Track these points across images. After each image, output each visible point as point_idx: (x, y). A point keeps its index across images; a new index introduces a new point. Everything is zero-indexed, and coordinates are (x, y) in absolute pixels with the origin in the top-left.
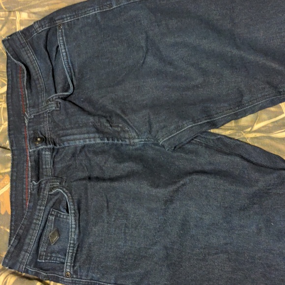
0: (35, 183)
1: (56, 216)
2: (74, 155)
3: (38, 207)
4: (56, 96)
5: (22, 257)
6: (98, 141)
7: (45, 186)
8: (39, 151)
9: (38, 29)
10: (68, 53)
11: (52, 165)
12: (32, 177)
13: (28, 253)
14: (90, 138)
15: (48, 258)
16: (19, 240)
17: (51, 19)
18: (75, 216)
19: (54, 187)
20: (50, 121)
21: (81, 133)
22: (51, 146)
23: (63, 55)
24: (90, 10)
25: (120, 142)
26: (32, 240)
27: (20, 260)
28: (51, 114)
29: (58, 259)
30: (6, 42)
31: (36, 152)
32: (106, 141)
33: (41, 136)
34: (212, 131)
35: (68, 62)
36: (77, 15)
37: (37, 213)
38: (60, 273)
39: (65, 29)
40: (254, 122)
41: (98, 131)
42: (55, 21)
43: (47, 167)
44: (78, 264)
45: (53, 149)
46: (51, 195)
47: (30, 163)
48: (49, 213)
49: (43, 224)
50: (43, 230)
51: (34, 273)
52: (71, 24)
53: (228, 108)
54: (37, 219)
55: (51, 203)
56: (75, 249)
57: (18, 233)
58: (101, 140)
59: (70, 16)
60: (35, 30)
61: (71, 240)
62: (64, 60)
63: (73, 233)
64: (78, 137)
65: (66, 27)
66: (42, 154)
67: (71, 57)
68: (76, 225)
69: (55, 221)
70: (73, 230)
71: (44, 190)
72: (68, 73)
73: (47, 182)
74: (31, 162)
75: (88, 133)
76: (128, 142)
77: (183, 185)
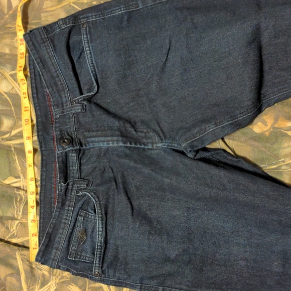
0: (63, 185)
1: (85, 217)
2: (99, 156)
3: (67, 208)
4: (81, 98)
5: (53, 254)
6: (121, 144)
7: (72, 187)
8: (66, 153)
9: (62, 26)
10: (91, 51)
11: (78, 166)
12: (60, 178)
13: (59, 251)
14: (113, 141)
15: (78, 257)
16: (50, 238)
17: (75, 18)
18: (102, 220)
19: (81, 189)
20: (76, 122)
21: (105, 136)
22: (78, 147)
23: (87, 53)
24: (116, 10)
25: (143, 146)
26: (62, 239)
27: (52, 257)
28: (77, 115)
29: (87, 259)
30: (27, 35)
31: (64, 154)
32: (128, 145)
33: (67, 137)
35: (92, 60)
36: (103, 15)
37: (66, 214)
38: (89, 273)
39: (89, 27)
41: (122, 135)
42: (80, 19)
43: (74, 168)
44: (105, 265)
45: (80, 150)
46: (78, 196)
47: (57, 164)
48: (78, 214)
49: (72, 224)
50: (73, 230)
51: (65, 269)
52: (96, 23)
54: (66, 219)
55: (79, 205)
56: (102, 251)
57: (48, 232)
58: (124, 143)
59: (95, 15)
60: (59, 26)
61: (98, 243)
62: (88, 58)
63: (100, 236)
64: (102, 139)
65: (91, 25)
66: (69, 155)
67: (95, 55)
68: (102, 228)
69: (83, 221)
70: (100, 233)
71: (71, 192)
72: (92, 72)
73: (74, 183)
74: (59, 163)
75: (112, 136)
76: (150, 147)
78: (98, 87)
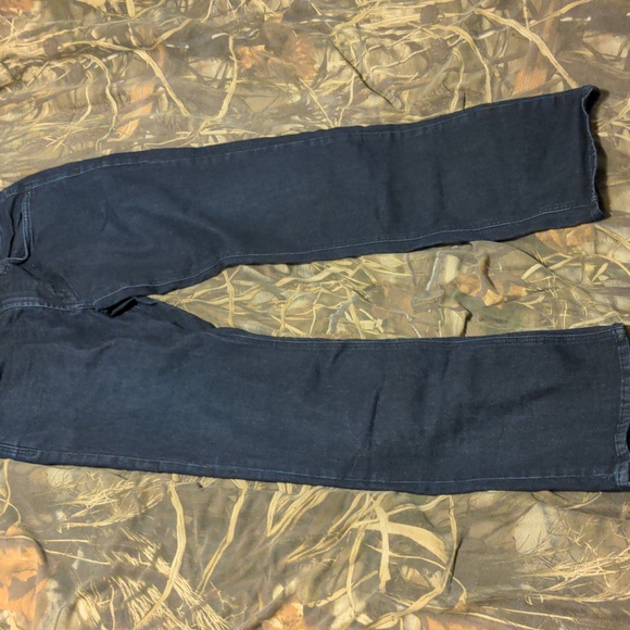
4: (7, 260)
9: (6, 195)
14: (29, 301)
17: (20, 186)
21: (20, 296)
23: (25, 221)
24: (57, 176)
25: (62, 308)
32: (46, 306)
34: (151, 296)
36: (45, 181)
39: (32, 195)
40: (195, 291)
41: (40, 295)
42: (24, 186)
52: (38, 190)
58: (41, 304)
59: (39, 182)
62: (25, 226)
65: (34, 193)
67: (33, 223)
75: (28, 296)
76: (68, 308)
77: (108, 347)
78: (29, 255)
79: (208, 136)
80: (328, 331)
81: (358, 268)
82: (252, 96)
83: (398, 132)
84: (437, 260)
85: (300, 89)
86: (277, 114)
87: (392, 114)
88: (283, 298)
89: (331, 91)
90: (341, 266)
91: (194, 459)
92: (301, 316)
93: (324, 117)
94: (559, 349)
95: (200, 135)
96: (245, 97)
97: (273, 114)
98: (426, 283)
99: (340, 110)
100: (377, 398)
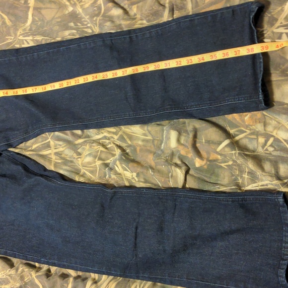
34: (9, 149)
40: (33, 144)
53: (19, 134)
79: (23, 40)
80: (107, 176)
81: (120, 133)
82: (45, 8)
83: (133, 35)
84: (165, 131)
85: (71, 3)
86: (60, 22)
87: (128, 22)
88: (79, 154)
89: (89, 4)
90: (109, 132)
91: (44, 256)
92: (91, 167)
93: (88, 23)
94: (242, 206)
95: (19, 39)
96: (40, 8)
97: (58, 22)
98: (161, 144)
99: (96, 20)
100: (137, 228)
